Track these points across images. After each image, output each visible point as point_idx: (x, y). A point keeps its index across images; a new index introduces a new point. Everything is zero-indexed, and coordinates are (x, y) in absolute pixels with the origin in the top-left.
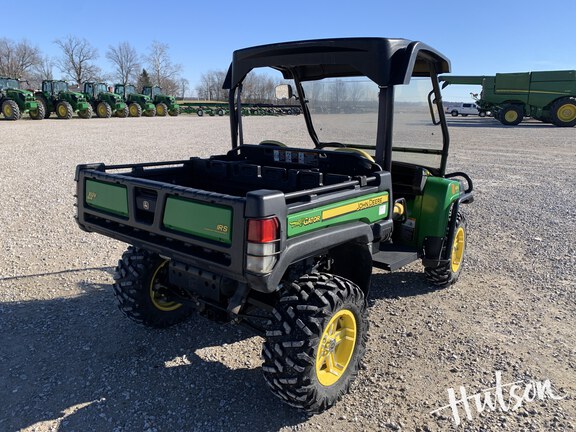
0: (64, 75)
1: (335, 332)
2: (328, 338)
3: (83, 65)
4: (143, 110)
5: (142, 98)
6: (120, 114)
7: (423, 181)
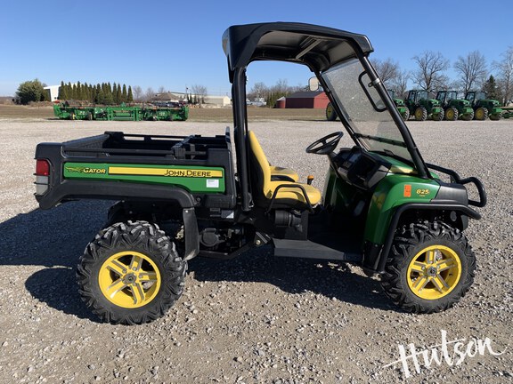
0: (416, 85)
1: (141, 271)
2: (129, 271)
3: (433, 75)
4: (459, 114)
5: (461, 103)
6: (436, 118)
7: (377, 177)
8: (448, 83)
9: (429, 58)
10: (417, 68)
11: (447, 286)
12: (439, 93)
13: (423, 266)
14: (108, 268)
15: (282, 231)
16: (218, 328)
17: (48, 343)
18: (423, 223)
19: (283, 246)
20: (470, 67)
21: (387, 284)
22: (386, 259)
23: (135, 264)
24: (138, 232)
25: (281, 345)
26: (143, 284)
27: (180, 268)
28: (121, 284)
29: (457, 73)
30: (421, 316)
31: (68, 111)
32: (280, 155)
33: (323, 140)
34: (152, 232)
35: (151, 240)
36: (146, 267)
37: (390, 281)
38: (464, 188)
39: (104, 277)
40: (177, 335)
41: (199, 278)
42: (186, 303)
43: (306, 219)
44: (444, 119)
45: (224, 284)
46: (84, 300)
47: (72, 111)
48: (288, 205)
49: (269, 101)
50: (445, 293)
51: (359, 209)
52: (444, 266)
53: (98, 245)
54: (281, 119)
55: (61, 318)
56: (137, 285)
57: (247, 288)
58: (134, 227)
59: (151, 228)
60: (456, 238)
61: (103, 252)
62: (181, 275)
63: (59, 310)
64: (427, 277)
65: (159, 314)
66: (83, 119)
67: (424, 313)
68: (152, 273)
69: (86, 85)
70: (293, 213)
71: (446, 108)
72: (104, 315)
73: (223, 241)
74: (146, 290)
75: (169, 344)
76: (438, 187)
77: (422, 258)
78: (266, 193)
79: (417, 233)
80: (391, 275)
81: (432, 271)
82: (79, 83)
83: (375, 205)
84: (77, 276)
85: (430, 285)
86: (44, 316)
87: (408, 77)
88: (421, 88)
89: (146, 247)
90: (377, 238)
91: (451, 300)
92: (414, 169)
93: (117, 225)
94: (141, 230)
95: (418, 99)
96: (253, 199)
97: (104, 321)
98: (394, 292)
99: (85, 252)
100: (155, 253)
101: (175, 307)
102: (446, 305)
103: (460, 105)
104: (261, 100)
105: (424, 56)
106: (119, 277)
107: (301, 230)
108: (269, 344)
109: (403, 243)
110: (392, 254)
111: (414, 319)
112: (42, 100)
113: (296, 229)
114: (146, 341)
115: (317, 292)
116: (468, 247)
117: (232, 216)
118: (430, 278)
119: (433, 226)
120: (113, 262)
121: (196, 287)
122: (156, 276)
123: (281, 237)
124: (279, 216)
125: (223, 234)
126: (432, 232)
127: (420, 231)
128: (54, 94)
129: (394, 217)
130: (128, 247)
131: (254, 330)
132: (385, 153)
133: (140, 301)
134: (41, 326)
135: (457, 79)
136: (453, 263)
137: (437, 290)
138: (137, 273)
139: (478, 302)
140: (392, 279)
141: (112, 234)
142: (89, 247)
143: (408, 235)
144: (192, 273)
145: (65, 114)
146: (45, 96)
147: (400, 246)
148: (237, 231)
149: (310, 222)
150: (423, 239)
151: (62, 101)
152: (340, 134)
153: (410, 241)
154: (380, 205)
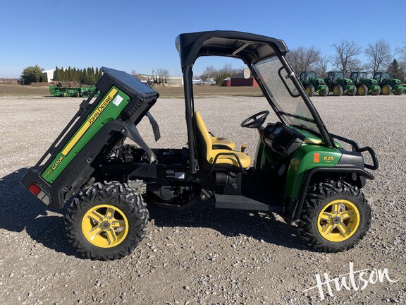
0: (335, 67)
1: (114, 219)
2: (105, 219)
3: (348, 59)
4: (369, 90)
5: (370, 81)
6: (350, 93)
7: (293, 147)
8: (360, 65)
9: (344, 46)
10: (335, 53)
11: (349, 231)
12: (352, 74)
13: (330, 216)
14: (89, 217)
15: (221, 188)
16: (172, 263)
17: (43, 275)
18: (329, 183)
19: (222, 200)
20: (378, 52)
21: (302, 230)
22: (301, 211)
23: (109, 214)
24: (112, 190)
25: (219, 277)
26: (115, 229)
27: (143, 217)
28: (99, 230)
29: (367, 57)
30: (329, 255)
31: (61, 90)
32: (225, 125)
33: (254, 117)
34: (122, 190)
35: (121, 196)
36: (117, 216)
37: (305, 227)
38: (361, 155)
39: (86, 224)
40: (140, 268)
41: (158, 224)
42: (148, 244)
43: (240, 179)
44: (357, 95)
45: (177, 229)
46: (70, 241)
47: (64, 90)
48: (226, 169)
49: (217, 81)
50: (347, 237)
51: (281, 170)
52: (346, 216)
53: (81, 200)
54: (227, 95)
55: (53, 255)
56: (111, 230)
57: (196, 232)
58: (108, 186)
59: (121, 187)
60: (355, 194)
61: (85, 205)
62: (144, 223)
63: (52, 249)
64: (333, 224)
65: (127, 253)
66: (72, 96)
67: (331, 252)
68: (122, 221)
69: (75, 69)
70: (229, 175)
71: (358, 86)
72: (86, 253)
73: (176, 196)
74: (117, 234)
75: (134, 275)
76: (340, 154)
77: (329, 210)
78: (208, 159)
79: (324, 190)
80: (305, 223)
81: (337, 220)
82: (69, 68)
83: (293, 168)
84: (66, 223)
85: (336, 231)
86: (41, 254)
87: (328, 60)
88: (338, 70)
89: (117, 201)
90: (294, 194)
91: (352, 242)
92: (323, 141)
93: (96, 184)
94: (114, 188)
95: (336, 78)
96: (199, 164)
97: (86, 257)
98: (308, 236)
99: (72, 205)
100: (124, 205)
101: (140, 247)
102: (348, 246)
103: (369, 83)
104: (212, 80)
105: (341, 44)
106: (97, 224)
107: (236, 187)
108: (211, 276)
109: (314, 197)
110: (305, 207)
111: (323, 257)
112: (40, 81)
113: (232, 187)
114: (117, 273)
115: (249, 235)
116: (364, 201)
117: (183, 177)
118: (335, 225)
119: (337, 184)
120: (93, 212)
121: (156, 231)
122: (125, 223)
123: (221, 193)
124: (219, 176)
125: (176, 190)
126: (336, 189)
127: (327, 189)
128: (50, 76)
129: (306, 178)
130: (104, 201)
131: (199, 265)
132: (301, 128)
133: (113, 242)
134: (39, 261)
135: (367, 62)
136: (353, 213)
137: (341, 234)
138: (110, 221)
139: (374, 244)
140: (306, 226)
141: (92, 191)
142: (74, 202)
143: (318, 192)
144: (153, 220)
145: (58, 93)
146: (43, 78)
147: (312, 200)
148: (187, 188)
149: (243, 181)
150: (329, 195)
151: (56, 82)
152: (267, 113)
153: (319, 196)
154: (296, 168)
